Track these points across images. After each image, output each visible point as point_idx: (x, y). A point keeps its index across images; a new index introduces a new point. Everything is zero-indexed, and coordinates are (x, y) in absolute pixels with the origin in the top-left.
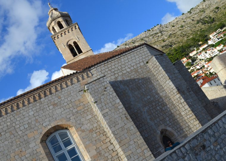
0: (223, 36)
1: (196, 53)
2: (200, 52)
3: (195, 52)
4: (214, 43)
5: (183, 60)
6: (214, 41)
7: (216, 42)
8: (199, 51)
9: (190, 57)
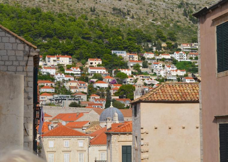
0: (194, 58)
1: (153, 57)
2: (158, 59)
3: (151, 56)
4: (179, 60)
5: (134, 57)
6: (181, 57)
7: (182, 60)
8: (158, 57)
9: (143, 58)
